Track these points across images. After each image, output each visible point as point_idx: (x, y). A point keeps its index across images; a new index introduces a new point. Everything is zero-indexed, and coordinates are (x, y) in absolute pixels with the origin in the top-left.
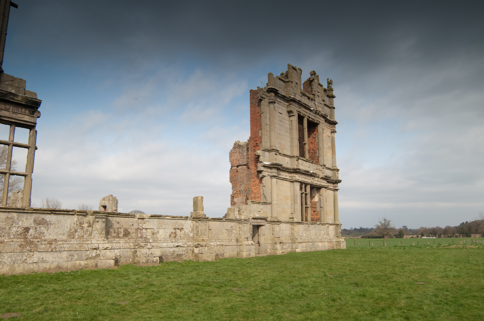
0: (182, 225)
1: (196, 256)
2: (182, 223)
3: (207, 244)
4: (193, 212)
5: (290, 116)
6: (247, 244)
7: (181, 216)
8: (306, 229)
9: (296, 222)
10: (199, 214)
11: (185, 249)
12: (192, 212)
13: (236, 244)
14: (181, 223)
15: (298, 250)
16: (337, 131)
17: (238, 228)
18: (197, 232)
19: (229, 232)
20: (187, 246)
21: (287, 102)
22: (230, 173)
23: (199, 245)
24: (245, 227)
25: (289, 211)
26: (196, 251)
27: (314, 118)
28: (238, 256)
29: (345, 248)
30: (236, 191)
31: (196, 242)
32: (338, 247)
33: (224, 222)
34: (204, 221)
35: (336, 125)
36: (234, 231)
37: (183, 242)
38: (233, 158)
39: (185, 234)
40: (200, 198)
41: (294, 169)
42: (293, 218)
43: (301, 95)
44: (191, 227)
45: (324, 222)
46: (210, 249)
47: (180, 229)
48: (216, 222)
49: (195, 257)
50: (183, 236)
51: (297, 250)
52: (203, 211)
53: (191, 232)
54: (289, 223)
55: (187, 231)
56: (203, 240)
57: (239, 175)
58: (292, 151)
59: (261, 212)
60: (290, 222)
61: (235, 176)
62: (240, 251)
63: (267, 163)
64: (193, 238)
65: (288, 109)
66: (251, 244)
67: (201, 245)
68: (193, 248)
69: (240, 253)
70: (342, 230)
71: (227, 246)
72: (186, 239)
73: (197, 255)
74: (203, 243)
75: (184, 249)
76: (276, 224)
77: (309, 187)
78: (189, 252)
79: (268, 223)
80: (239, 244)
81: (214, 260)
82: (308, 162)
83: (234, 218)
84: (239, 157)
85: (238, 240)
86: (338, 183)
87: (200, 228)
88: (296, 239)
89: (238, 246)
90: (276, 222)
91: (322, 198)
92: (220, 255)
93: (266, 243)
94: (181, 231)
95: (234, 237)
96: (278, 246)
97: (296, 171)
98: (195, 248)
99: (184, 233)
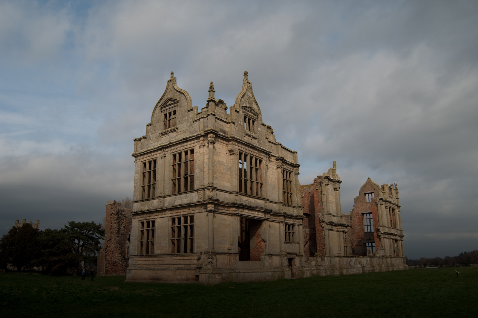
0: (367, 259)
5: (386, 209)
8: (396, 260)
9: (393, 257)
13: (379, 266)
15: (395, 269)
16: (401, 210)
25: (389, 252)
27: (393, 207)
28: (381, 271)
29: (408, 269)
32: (405, 269)
35: (400, 208)
36: (377, 261)
37: (369, 266)
41: (390, 233)
43: (388, 197)
44: (369, 260)
45: (400, 256)
47: (367, 261)
53: (369, 262)
58: (388, 224)
59: (382, 253)
62: (381, 269)
63: (383, 232)
64: (370, 264)
67: (374, 267)
70: (406, 260)
71: (377, 267)
73: (374, 270)
77: (395, 240)
79: (384, 258)
86: (403, 237)
88: (393, 264)
90: (387, 257)
91: (398, 245)
95: (377, 264)
96: (390, 268)
97: (391, 234)
98: (372, 268)
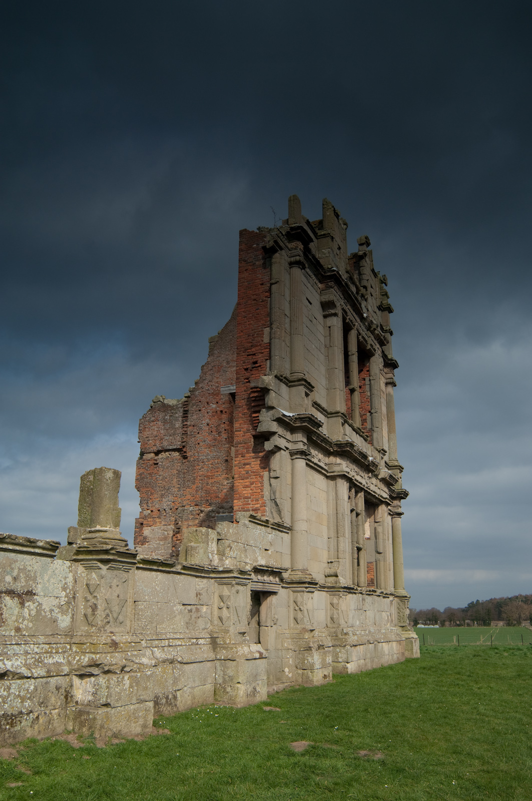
0: (28, 578)
1: (82, 715)
2: (29, 568)
3: (129, 663)
4: (77, 526)
5: (325, 317)
6: (250, 657)
7: (32, 537)
8: (359, 608)
9: (345, 588)
10: (101, 534)
11: (36, 689)
12: (75, 528)
13: (212, 656)
14: (25, 569)
15: (351, 668)
16: (397, 382)
17: (216, 599)
18: (90, 610)
19: (190, 611)
20: (41, 672)
21: (321, 282)
22: (138, 468)
23: (98, 666)
24: (240, 594)
25: (324, 556)
26: (82, 691)
27: (366, 338)
28: (216, 700)
29: (418, 655)
30: (149, 511)
31: (84, 653)
32: (408, 655)
33: (178, 576)
34: (120, 565)
36: (204, 609)
37: (27, 653)
38: (147, 433)
39: (38, 617)
40: (110, 475)
41: (340, 445)
42: (337, 576)
43: (346, 275)
44: (64, 589)
45: (386, 589)
46: (138, 684)
47: (19, 596)
48: (154, 573)
49: (75, 719)
50: (31, 625)
51: (348, 665)
52: (117, 524)
53: (65, 608)
54: (325, 590)
55: (47, 603)
56: (115, 644)
57: (161, 473)
58: (330, 399)
59: (269, 552)
60: (328, 587)
61: (150, 474)
62: (225, 681)
63: (286, 413)
64: (72, 637)
65: (323, 297)
66: (257, 655)
67: (106, 668)
68: (71, 680)
69: (225, 689)
70: (410, 610)
71: (185, 666)
72: (42, 639)
73: (88, 713)
74: (114, 659)
75: (32, 687)
76: (307, 590)
77: (363, 496)
78: (53, 699)
79: (284, 585)
80: (223, 654)
81: (150, 729)
82: (359, 435)
83: (205, 563)
84: (162, 432)
85: (218, 640)
86: (402, 500)
87: (103, 594)
88: (346, 634)
89: (218, 663)
90: (307, 586)
91: (380, 529)
92: (164, 701)
93: (280, 647)
94: (22, 604)
95: (204, 629)
96: (316, 658)
97: (343, 451)
98: (76, 681)
99: (33, 613)
